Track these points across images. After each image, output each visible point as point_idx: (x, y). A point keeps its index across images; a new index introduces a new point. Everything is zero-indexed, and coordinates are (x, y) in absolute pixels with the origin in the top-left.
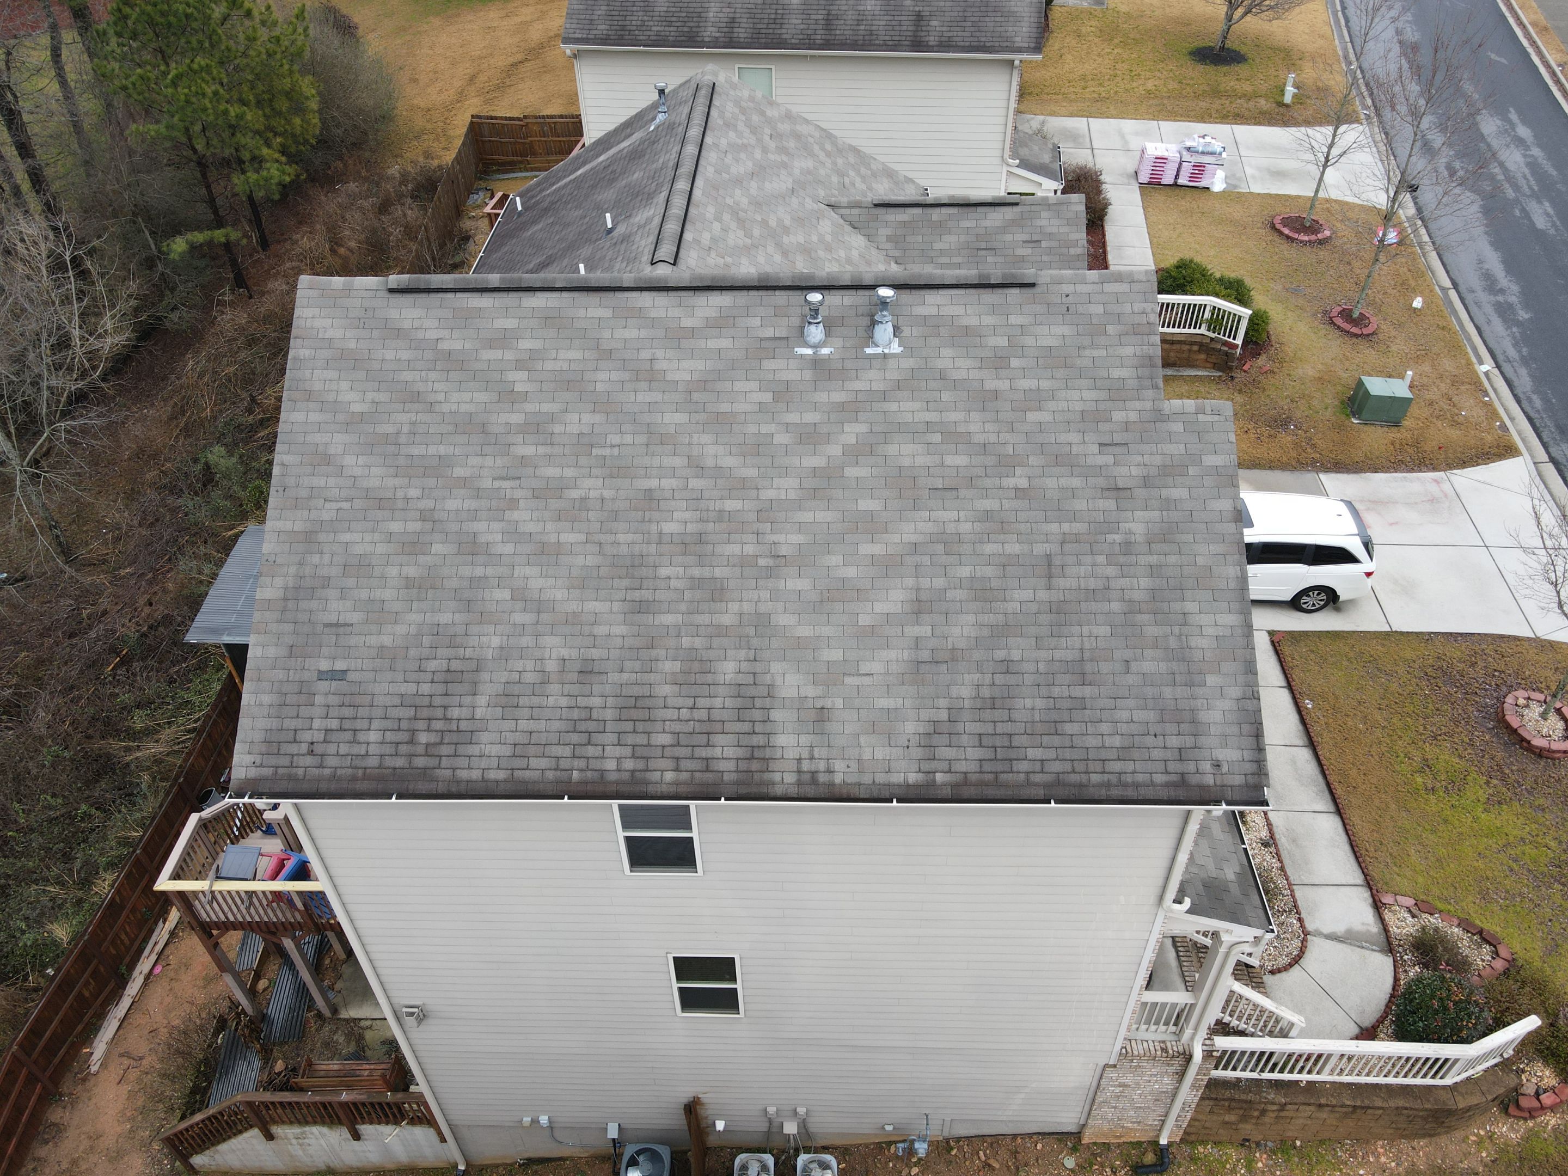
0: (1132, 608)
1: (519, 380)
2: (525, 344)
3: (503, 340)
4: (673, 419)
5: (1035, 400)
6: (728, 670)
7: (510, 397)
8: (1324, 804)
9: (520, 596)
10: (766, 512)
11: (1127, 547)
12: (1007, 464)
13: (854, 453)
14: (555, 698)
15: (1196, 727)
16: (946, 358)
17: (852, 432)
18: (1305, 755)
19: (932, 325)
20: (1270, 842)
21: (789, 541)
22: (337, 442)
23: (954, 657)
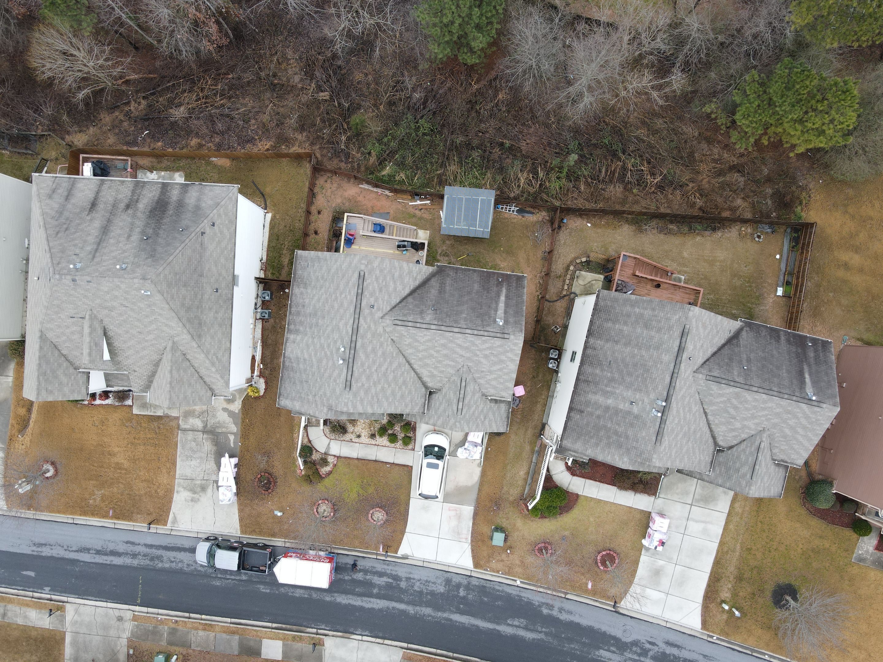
0: (301, 394)
1: (343, 296)
2: (348, 297)
3: (350, 292)
4: (334, 323)
5: (329, 386)
6: (301, 329)
7: (341, 294)
8: (360, 457)
9: (314, 295)
10: (320, 337)
11: (308, 395)
12: (321, 378)
13: (325, 353)
14: (301, 301)
15: (287, 399)
16: (337, 372)
17: (328, 353)
18: (374, 458)
19: (342, 370)
20: (351, 441)
21: (316, 340)
22: (338, 263)
23: (298, 364)
